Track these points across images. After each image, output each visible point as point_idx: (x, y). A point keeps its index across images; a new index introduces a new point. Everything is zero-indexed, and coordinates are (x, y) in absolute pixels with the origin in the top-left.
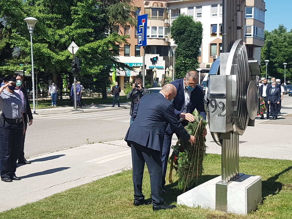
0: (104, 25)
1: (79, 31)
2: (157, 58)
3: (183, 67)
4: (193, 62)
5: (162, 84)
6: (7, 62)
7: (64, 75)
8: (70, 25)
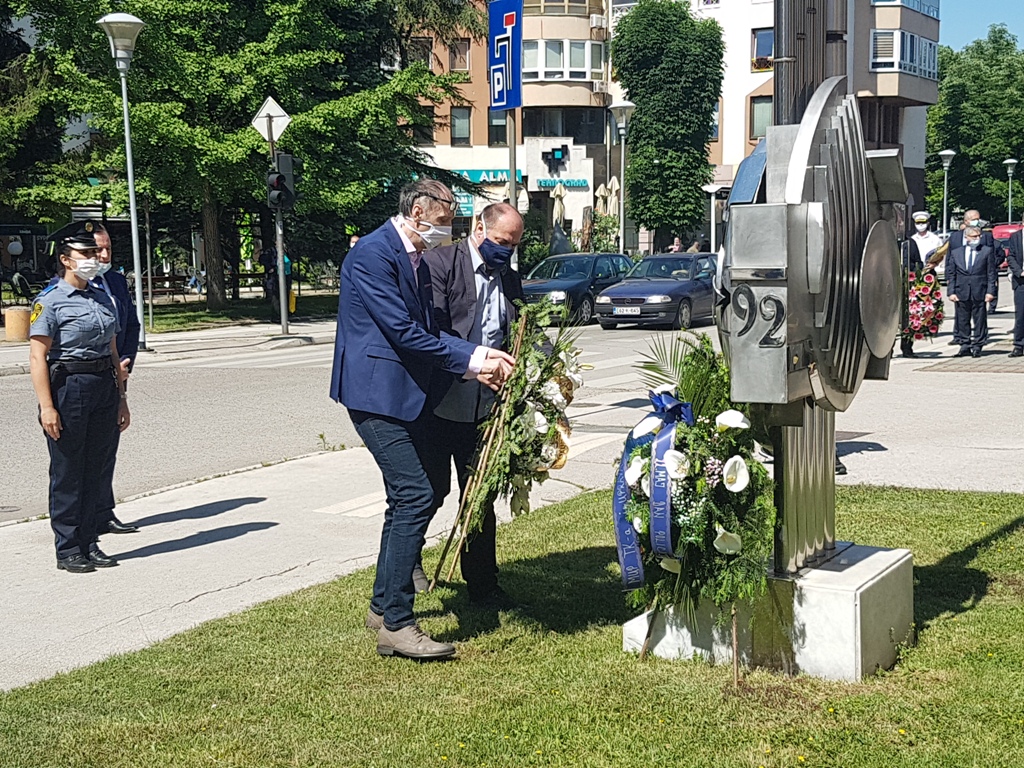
0: (379, 39)
1: (291, 60)
2: (564, 149)
3: (655, 182)
4: (689, 163)
5: (583, 242)
6: (45, 173)
7: (244, 214)
8: (261, 38)
